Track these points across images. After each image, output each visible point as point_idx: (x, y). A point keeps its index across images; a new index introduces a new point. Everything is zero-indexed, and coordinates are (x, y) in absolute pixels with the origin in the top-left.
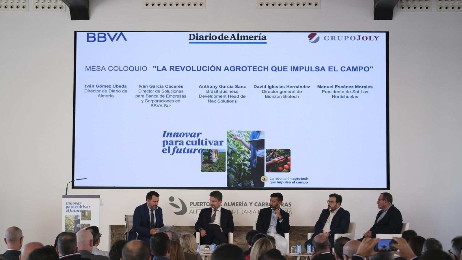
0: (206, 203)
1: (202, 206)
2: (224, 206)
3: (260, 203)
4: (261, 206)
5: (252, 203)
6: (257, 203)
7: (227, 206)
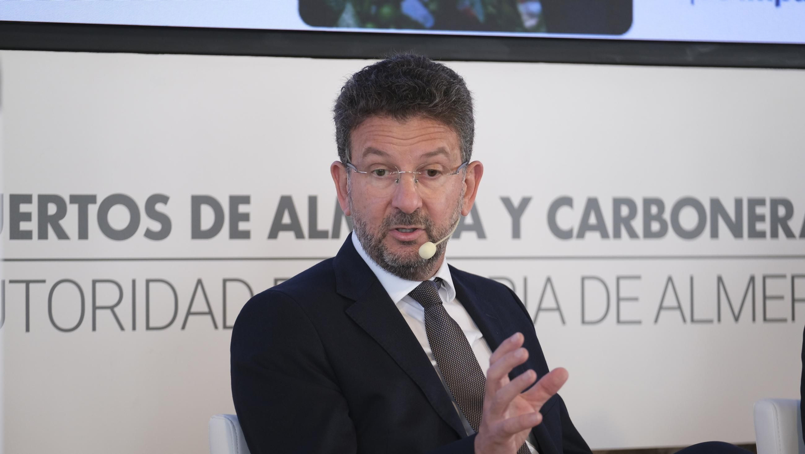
0: (93, 210)
1: (62, 235)
2: (273, 235)
3: (593, 205)
4: (605, 235)
5: (525, 202)
6: (567, 201)
7: (299, 235)
